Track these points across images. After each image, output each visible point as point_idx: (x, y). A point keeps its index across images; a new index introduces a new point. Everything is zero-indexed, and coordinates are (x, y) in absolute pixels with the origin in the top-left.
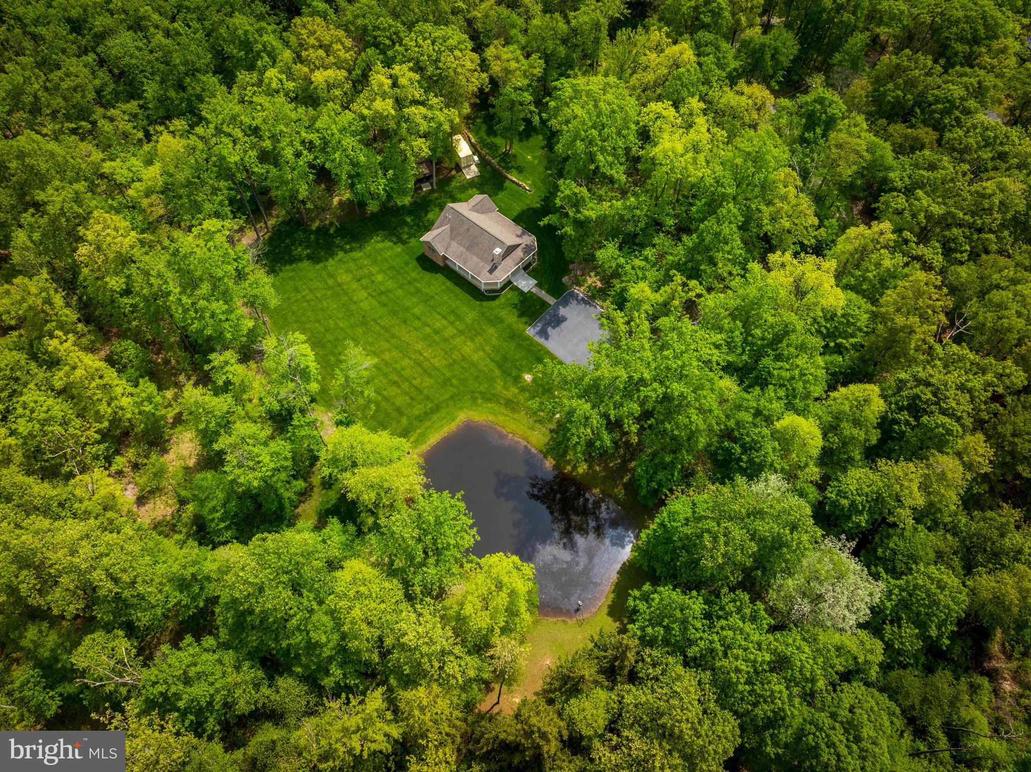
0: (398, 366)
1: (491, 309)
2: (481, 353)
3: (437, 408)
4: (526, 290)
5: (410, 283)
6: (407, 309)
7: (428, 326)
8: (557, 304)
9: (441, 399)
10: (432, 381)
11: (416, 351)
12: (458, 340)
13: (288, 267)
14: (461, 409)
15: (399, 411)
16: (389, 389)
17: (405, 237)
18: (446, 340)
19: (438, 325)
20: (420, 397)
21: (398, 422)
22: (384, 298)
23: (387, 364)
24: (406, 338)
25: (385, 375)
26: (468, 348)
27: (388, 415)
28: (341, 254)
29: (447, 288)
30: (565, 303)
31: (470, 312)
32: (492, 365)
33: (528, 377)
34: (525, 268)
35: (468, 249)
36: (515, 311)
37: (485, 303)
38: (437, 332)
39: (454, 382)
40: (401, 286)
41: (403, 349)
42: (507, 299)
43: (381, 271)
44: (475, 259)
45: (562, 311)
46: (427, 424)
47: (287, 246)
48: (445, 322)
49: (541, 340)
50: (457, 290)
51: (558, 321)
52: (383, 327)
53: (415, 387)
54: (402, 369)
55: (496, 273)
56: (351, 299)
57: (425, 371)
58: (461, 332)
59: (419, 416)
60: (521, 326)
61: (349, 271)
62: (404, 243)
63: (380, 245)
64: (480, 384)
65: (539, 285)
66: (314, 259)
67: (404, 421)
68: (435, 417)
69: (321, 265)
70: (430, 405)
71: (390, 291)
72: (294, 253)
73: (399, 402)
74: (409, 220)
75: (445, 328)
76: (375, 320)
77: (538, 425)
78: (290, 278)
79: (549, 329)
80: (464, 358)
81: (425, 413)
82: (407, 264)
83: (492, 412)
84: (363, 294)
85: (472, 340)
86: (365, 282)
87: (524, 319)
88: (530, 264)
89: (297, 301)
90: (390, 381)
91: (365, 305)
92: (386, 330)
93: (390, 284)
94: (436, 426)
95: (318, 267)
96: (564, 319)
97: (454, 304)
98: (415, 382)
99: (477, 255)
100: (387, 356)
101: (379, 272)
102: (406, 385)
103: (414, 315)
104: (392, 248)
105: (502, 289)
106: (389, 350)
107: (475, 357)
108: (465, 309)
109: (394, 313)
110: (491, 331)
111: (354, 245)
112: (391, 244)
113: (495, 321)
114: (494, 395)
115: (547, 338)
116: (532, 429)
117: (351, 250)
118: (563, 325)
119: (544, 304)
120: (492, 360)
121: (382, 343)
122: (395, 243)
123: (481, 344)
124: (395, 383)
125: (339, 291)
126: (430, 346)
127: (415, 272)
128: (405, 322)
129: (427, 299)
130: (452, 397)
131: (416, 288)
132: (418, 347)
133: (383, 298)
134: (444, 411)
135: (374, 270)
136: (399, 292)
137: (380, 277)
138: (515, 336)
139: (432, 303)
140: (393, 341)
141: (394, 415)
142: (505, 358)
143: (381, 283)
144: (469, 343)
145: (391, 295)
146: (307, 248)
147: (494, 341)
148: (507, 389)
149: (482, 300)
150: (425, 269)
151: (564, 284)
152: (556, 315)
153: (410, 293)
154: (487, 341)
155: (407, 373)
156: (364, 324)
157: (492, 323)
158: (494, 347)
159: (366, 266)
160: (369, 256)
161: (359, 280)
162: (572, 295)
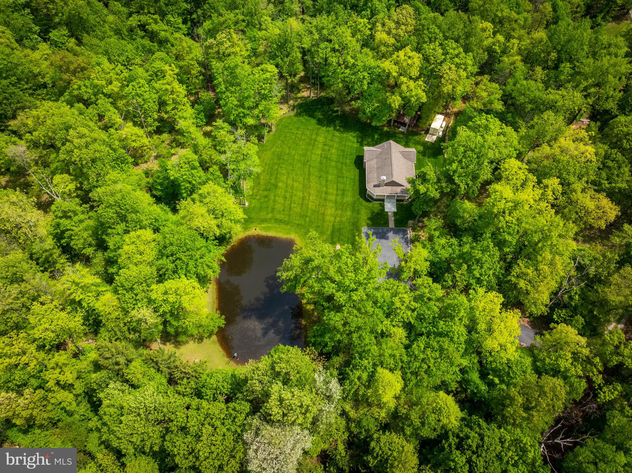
0: (295, 192)
1: (361, 204)
2: (332, 219)
3: (287, 223)
4: (386, 210)
5: (342, 163)
6: (327, 173)
7: (327, 187)
8: (392, 229)
9: (294, 221)
10: (299, 211)
11: (309, 193)
12: (331, 204)
13: (306, 117)
14: (296, 233)
15: (273, 209)
16: (280, 198)
17: (365, 142)
18: (326, 200)
19: (331, 191)
20: (287, 213)
21: (268, 214)
22: (325, 160)
23: (292, 187)
24: (312, 184)
25: (286, 191)
26: (330, 211)
27: (267, 207)
28: (332, 128)
29: (354, 179)
30: (396, 232)
31: (351, 196)
32: (330, 228)
34: (397, 201)
35: (377, 167)
36: (370, 214)
37: (361, 199)
38: (326, 193)
39: (307, 219)
40: (337, 162)
41: (305, 187)
42: (373, 207)
45: (391, 234)
46: (276, 225)
47: (316, 109)
48: (335, 192)
49: (363, 237)
50: (357, 184)
51: (382, 236)
52: (309, 172)
53: (290, 208)
54: (295, 195)
55: (376, 189)
56: (312, 149)
57: (302, 204)
58: (336, 202)
59: (277, 219)
60: (364, 223)
61: (326, 138)
62: (361, 144)
63: (351, 138)
65: (395, 214)
66: (320, 122)
67: (270, 216)
68: (282, 226)
69: (319, 126)
70: (287, 219)
71: (330, 160)
72: (316, 113)
73: (278, 206)
74: (376, 137)
75: (332, 194)
78: (302, 122)
79: (374, 237)
80: (323, 214)
81: (281, 221)
82: (351, 154)
84: (319, 152)
85: (336, 210)
86: (326, 148)
87: (369, 222)
88: (402, 201)
90: (285, 195)
91: (314, 157)
92: (309, 174)
94: (278, 229)
95: (317, 126)
96: (387, 238)
97: (349, 187)
98: (293, 205)
100: (296, 184)
101: (336, 148)
102: (288, 202)
103: (327, 178)
104: (354, 143)
105: (376, 200)
106: (300, 183)
107: (328, 218)
108: (350, 194)
109: (320, 170)
110: (349, 213)
111: (341, 129)
112: (356, 141)
113: (356, 211)
115: (368, 239)
117: (338, 130)
118: (383, 241)
119: (386, 223)
120: (333, 226)
121: (301, 178)
122: (358, 142)
123: (337, 215)
124: (285, 198)
125: (312, 143)
126: (317, 196)
127: (350, 161)
128: (320, 177)
129: (340, 176)
130: (298, 225)
131: (342, 167)
132: (312, 192)
134: (289, 227)
135: (336, 145)
136: (333, 164)
137: (334, 151)
138: (355, 225)
139: (340, 179)
140: (306, 181)
141: (270, 210)
142: (339, 230)
143: (331, 154)
144: (333, 210)
145: (328, 162)
146: (323, 115)
147: (344, 219)
149: (361, 197)
150: (355, 163)
151: (407, 223)
152: (385, 233)
153: (337, 168)
154: (342, 216)
155: (295, 198)
156: (304, 164)
157: (353, 210)
158: (341, 221)
159: (334, 141)
160: (341, 138)
161: (324, 145)
162: (405, 231)
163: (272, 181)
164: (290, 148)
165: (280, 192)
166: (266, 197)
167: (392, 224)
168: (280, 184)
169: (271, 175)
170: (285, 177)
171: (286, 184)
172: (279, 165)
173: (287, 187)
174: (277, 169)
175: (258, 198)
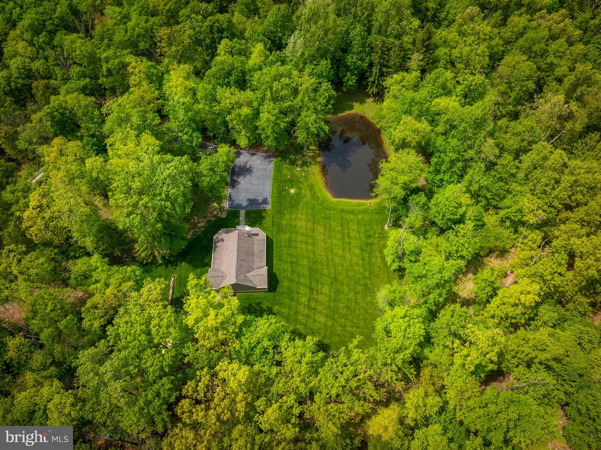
0: (340, 243)
1: (272, 231)
2: (299, 216)
5: (292, 281)
8: (242, 208)
10: (332, 223)
11: (325, 242)
12: (302, 231)
15: (358, 224)
16: (354, 236)
18: (307, 236)
19: (303, 246)
20: (345, 221)
21: (363, 219)
23: (344, 249)
24: (324, 253)
25: (349, 244)
26: (302, 223)
27: (365, 225)
30: (239, 206)
32: (300, 207)
33: (292, 191)
35: (253, 255)
36: (263, 222)
37: (271, 237)
38: (307, 243)
39: (323, 215)
40: (298, 283)
41: (330, 249)
43: (299, 303)
44: (256, 248)
45: (245, 203)
46: (352, 208)
48: (299, 245)
50: (275, 253)
51: (252, 202)
52: (328, 268)
53: (342, 226)
54: (339, 240)
55: (256, 232)
56: (329, 301)
57: (330, 230)
58: (297, 233)
59: (352, 213)
60: (269, 213)
61: (315, 321)
64: (314, 205)
65: (238, 224)
67: (360, 217)
68: (346, 208)
70: (343, 214)
71: (306, 286)
73: (355, 227)
75: (301, 242)
76: (329, 276)
77: (310, 172)
79: (260, 201)
80: (309, 221)
81: (348, 213)
82: (282, 294)
83: (321, 191)
84: (321, 297)
85: (296, 225)
87: (264, 214)
89: (358, 327)
90: (350, 239)
91: (325, 290)
92: (328, 265)
93: (303, 290)
96: (249, 200)
97: (285, 251)
98: (340, 229)
99: (253, 248)
100: (340, 252)
101: (301, 304)
102: (346, 231)
103: (309, 261)
106: (336, 254)
107: (304, 217)
110: (284, 222)
114: (313, 197)
115: (266, 199)
116: (313, 174)
118: (252, 197)
119: (248, 214)
120: (298, 210)
121: (337, 261)
124: (349, 237)
125: (331, 312)
126: (316, 239)
127: (284, 284)
128: (316, 262)
130: (331, 210)
131: (292, 275)
132: (322, 244)
133: (314, 285)
135: (301, 308)
136: (302, 280)
137: (304, 300)
139: (294, 260)
143: (306, 295)
144: (299, 225)
145: (308, 283)
147: (288, 216)
148: (306, 194)
150: (278, 282)
151: (228, 215)
152: (249, 204)
153: (298, 275)
154: (291, 219)
155: (339, 236)
156: (336, 279)
157: (279, 225)
158: (291, 214)
159: (303, 315)
160: (296, 320)
161: (315, 309)
162: (231, 206)
163: (367, 255)
164: (356, 303)
165: (355, 243)
166: (369, 236)
167: (242, 213)
168: (358, 252)
169: (369, 263)
170: (354, 261)
172: (364, 277)
173: (349, 249)
174: (365, 270)
175: (377, 235)
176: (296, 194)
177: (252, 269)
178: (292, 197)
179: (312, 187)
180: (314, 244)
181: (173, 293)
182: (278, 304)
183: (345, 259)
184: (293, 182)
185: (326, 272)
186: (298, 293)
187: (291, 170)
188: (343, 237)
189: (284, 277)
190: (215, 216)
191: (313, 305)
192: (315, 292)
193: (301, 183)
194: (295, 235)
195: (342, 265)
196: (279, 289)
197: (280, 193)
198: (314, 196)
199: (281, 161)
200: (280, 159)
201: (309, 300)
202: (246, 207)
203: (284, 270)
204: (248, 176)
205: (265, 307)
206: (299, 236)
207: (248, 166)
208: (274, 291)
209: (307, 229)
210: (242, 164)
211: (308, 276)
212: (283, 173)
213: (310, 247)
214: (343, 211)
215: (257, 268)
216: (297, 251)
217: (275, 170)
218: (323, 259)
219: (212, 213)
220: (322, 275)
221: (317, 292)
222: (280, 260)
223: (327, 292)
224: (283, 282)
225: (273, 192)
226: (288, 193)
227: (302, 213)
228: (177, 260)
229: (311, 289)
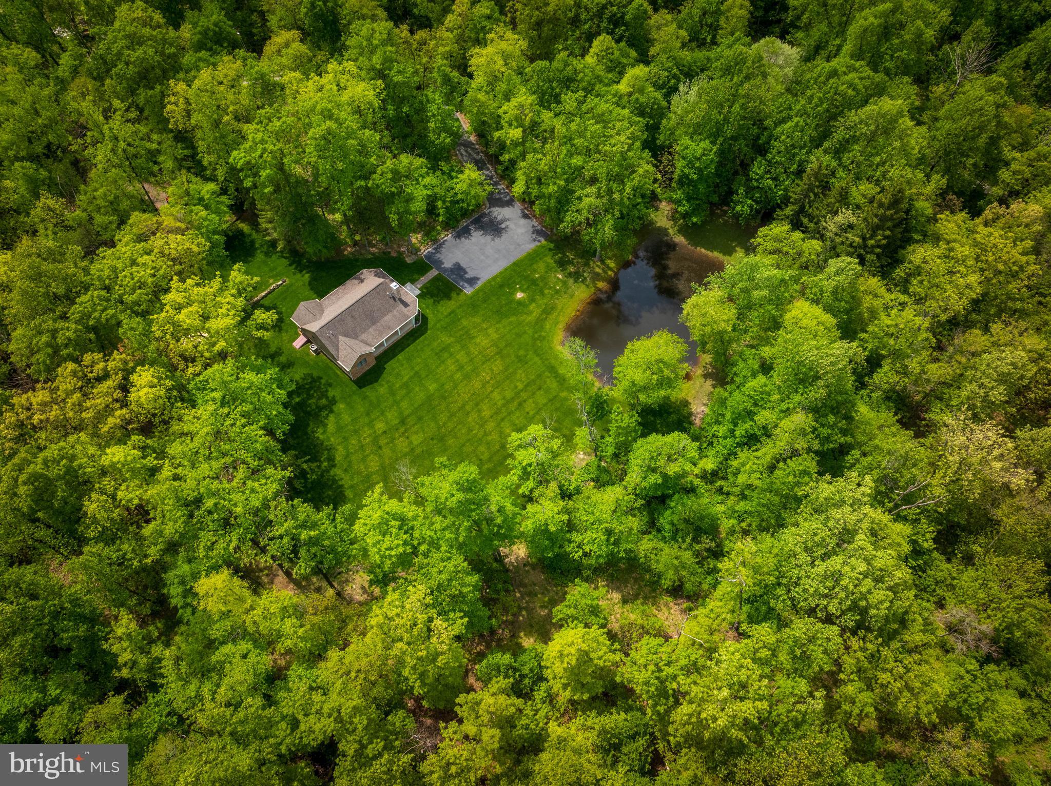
0: (500, 403)
2: (490, 331)
4: (418, 292)
5: (393, 394)
6: (429, 397)
7: (452, 376)
8: (438, 268)
9: (541, 364)
10: (520, 371)
11: (484, 386)
12: (472, 350)
14: (551, 348)
15: (552, 401)
16: (527, 409)
17: (324, 401)
18: (471, 360)
19: (453, 367)
20: (538, 382)
21: (565, 400)
23: (496, 414)
24: (466, 396)
25: (510, 414)
26: (483, 341)
27: (557, 410)
28: (336, 471)
29: (406, 358)
30: (438, 264)
31: (437, 337)
32: (505, 322)
33: (519, 295)
35: (373, 324)
36: (442, 302)
37: (430, 325)
38: (461, 368)
39: (522, 353)
40: (396, 403)
41: (479, 398)
42: (427, 308)
43: (371, 424)
44: (386, 318)
45: (448, 264)
48: (449, 362)
49: (480, 284)
51: (458, 270)
52: (450, 418)
53: (527, 385)
54: (504, 398)
55: (408, 301)
57: (507, 378)
58: (464, 347)
60: (462, 297)
61: (364, 459)
62: (333, 402)
63: (331, 427)
64: (525, 332)
65: (413, 282)
70: (547, 374)
71: (401, 413)
73: (543, 400)
75: (457, 361)
76: (439, 428)
77: (570, 291)
79: (467, 276)
80: (495, 345)
81: (556, 377)
82: (365, 398)
83: (556, 324)
84: (401, 441)
85: (474, 337)
87: (454, 295)
90: (517, 409)
91: (416, 439)
92: (453, 415)
93: (392, 416)
96: (456, 264)
97: (426, 354)
98: (520, 386)
99: (384, 315)
100: (486, 413)
101: (372, 427)
102: (524, 395)
103: (438, 390)
104: (339, 414)
106: (479, 411)
107: (495, 336)
108: (435, 343)
109: (432, 409)
110: (465, 322)
111: (324, 455)
112: (332, 415)
113: (454, 318)
114: (536, 323)
115: (478, 279)
116: (572, 296)
117: (331, 459)
118: (463, 265)
119: (436, 279)
120: (498, 322)
121: (470, 419)
122: (332, 411)
123: (480, 331)
124: (520, 404)
126: (478, 375)
127: (382, 388)
128: (445, 398)
129: (418, 378)
130: (538, 355)
131: (401, 387)
132: (478, 384)
133: (411, 421)
134: (553, 361)
135: (367, 431)
136: (404, 404)
137: (380, 426)
138: (473, 305)
139: (423, 374)
140: (469, 408)
142: (498, 312)
143: (388, 424)
144: (478, 340)
145: (406, 413)
147: (477, 320)
148: (531, 312)
149: (426, 330)
151: (414, 263)
152: (452, 270)
153: (407, 394)
154: (476, 326)
155: (509, 394)
156: (442, 439)
157: (455, 321)
158: (484, 320)
159: (360, 441)
160: (346, 439)
161: (380, 447)
162: (429, 256)
167: (433, 273)
170: (489, 438)
171: (498, 425)
173: (503, 420)
176: (520, 303)
177: (355, 337)
178: (511, 301)
179: (548, 311)
180: (467, 377)
181: (265, 296)
182: (348, 404)
183: (482, 426)
184: (535, 286)
185: (443, 418)
186: (382, 413)
187: (549, 269)
188: (513, 399)
189: (388, 382)
190: (400, 254)
191: (383, 441)
192: (402, 430)
193: (542, 294)
194: (458, 347)
195: (470, 430)
196: (367, 390)
197: (501, 286)
198: (539, 323)
199: (550, 250)
200: (552, 246)
201: (385, 432)
202: (445, 270)
203: (398, 375)
204: (489, 238)
205: (331, 394)
206: (462, 353)
207: (503, 226)
208: (360, 387)
209: (480, 353)
210: (499, 218)
211: (416, 405)
212: (535, 266)
213: (458, 376)
214: (552, 370)
215: (362, 341)
216: (437, 367)
217: (529, 254)
218: (456, 402)
219: (399, 246)
220: (434, 418)
221: (406, 431)
222: (409, 359)
223: (415, 443)
224: (382, 385)
225: (494, 279)
226: (513, 293)
227: (497, 330)
228: (308, 267)
229: (403, 422)
